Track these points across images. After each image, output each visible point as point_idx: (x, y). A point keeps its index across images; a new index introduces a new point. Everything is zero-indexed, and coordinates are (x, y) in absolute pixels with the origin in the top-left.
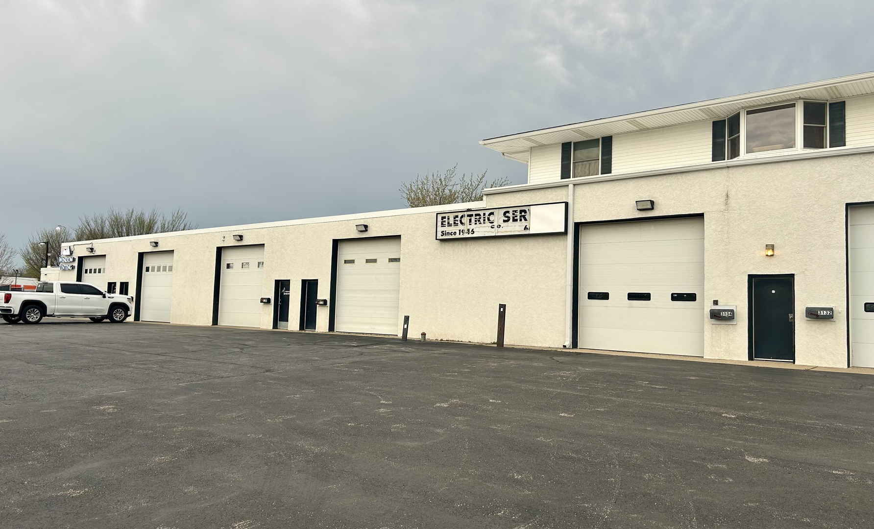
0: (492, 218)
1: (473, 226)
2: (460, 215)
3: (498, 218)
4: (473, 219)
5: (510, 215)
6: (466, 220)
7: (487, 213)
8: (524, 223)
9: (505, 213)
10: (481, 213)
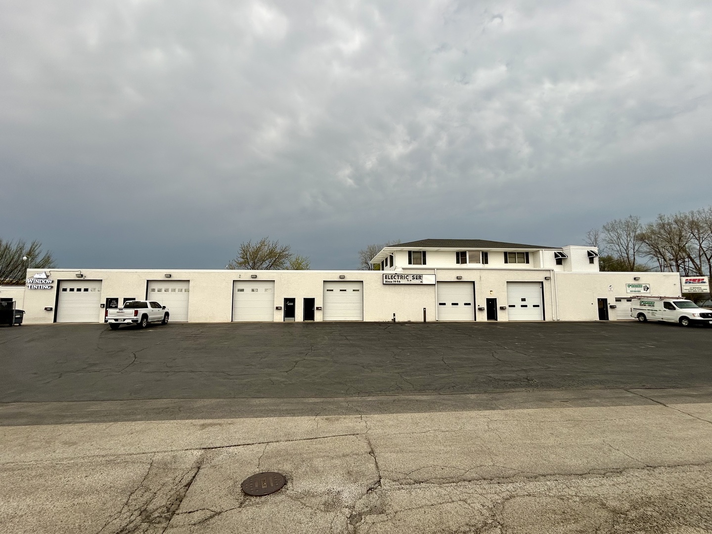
0: (407, 277)
1: (399, 280)
2: (394, 275)
3: (410, 278)
4: (399, 277)
5: (415, 277)
6: (396, 277)
7: (406, 276)
8: (420, 280)
9: (413, 277)
10: (403, 275)
